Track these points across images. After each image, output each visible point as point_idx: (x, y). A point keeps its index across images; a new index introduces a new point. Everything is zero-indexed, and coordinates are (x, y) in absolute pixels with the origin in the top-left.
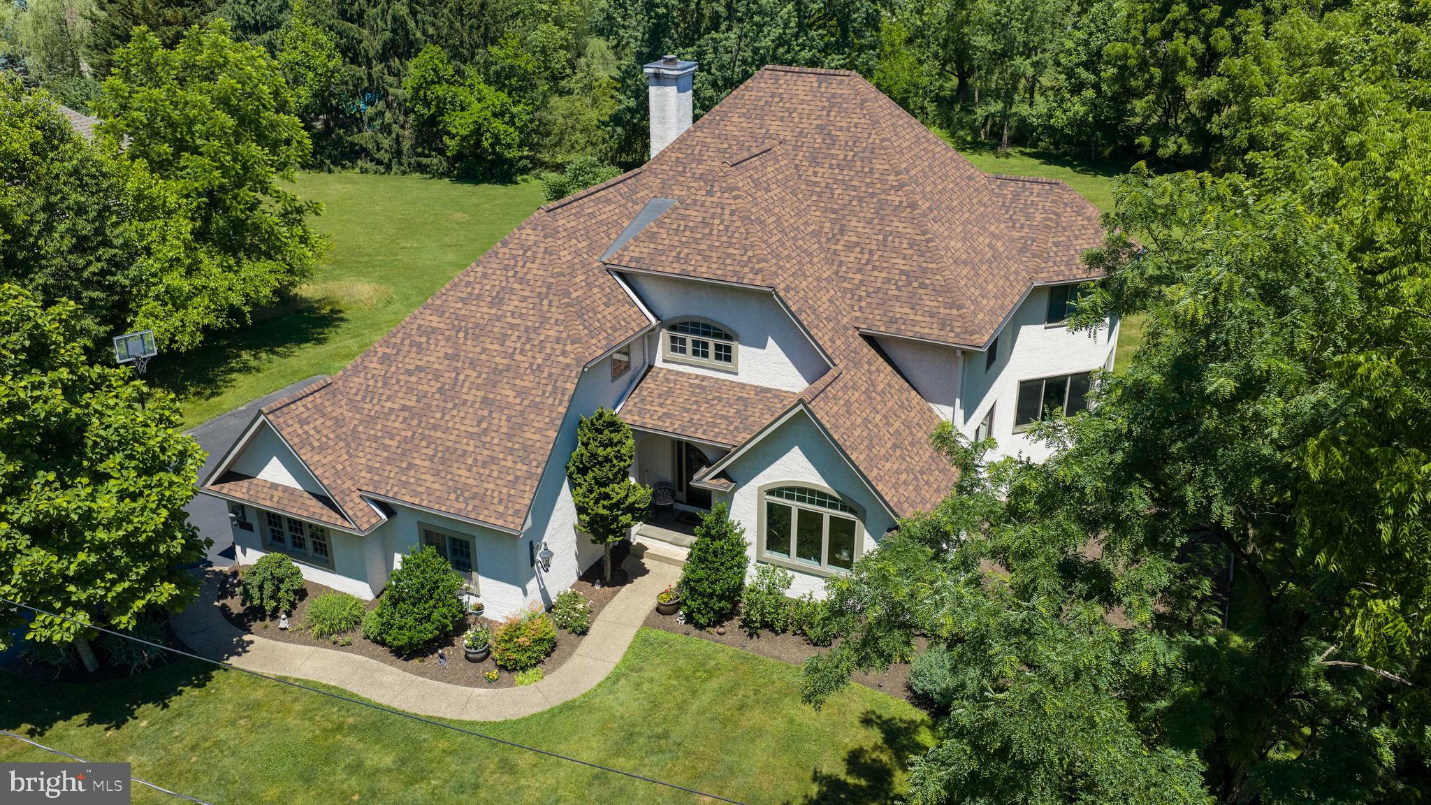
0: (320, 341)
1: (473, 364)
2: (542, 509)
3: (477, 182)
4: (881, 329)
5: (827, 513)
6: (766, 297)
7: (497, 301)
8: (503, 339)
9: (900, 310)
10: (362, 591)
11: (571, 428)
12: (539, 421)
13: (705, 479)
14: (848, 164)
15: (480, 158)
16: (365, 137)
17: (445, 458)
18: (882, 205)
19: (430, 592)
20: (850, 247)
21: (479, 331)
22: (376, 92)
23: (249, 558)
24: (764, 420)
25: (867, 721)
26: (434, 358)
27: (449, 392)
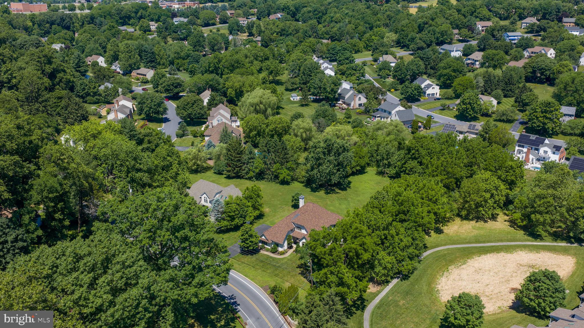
0: (262, 219)
2: (284, 242)
3: (283, 185)
6: (303, 226)
7: (282, 225)
10: (270, 248)
11: (287, 236)
12: (284, 235)
13: (298, 241)
14: (314, 213)
15: (284, 181)
16: (266, 176)
17: (277, 238)
18: (316, 217)
19: (275, 248)
20: (313, 221)
21: (280, 227)
22: (269, 169)
23: (260, 244)
24: (303, 236)
26: (276, 229)
27: (278, 232)
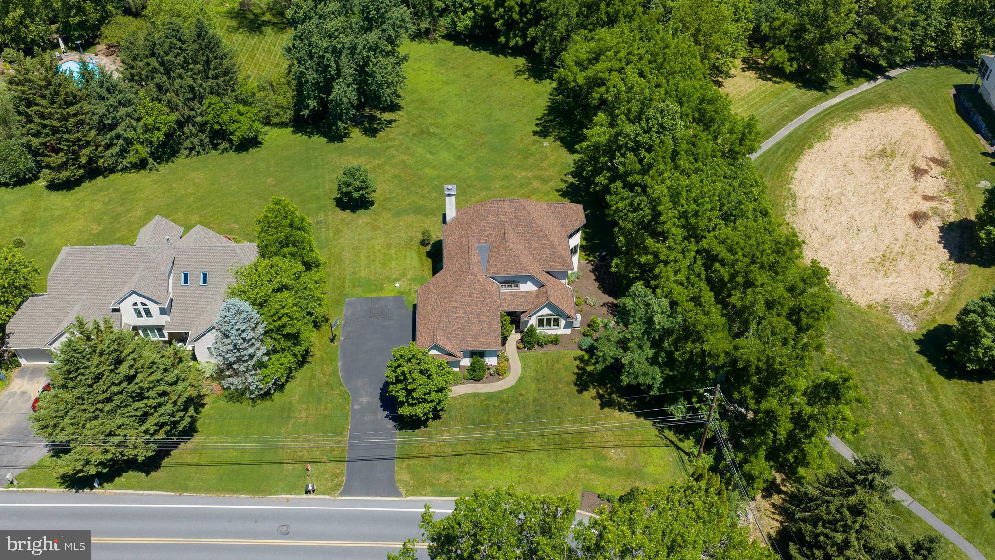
1: (471, 313)
4: (549, 270)
5: (553, 318)
7: (470, 296)
8: (476, 305)
9: (552, 264)
12: (495, 323)
13: (524, 318)
14: (526, 226)
17: (475, 337)
18: (538, 236)
20: (534, 249)
25: (575, 359)
